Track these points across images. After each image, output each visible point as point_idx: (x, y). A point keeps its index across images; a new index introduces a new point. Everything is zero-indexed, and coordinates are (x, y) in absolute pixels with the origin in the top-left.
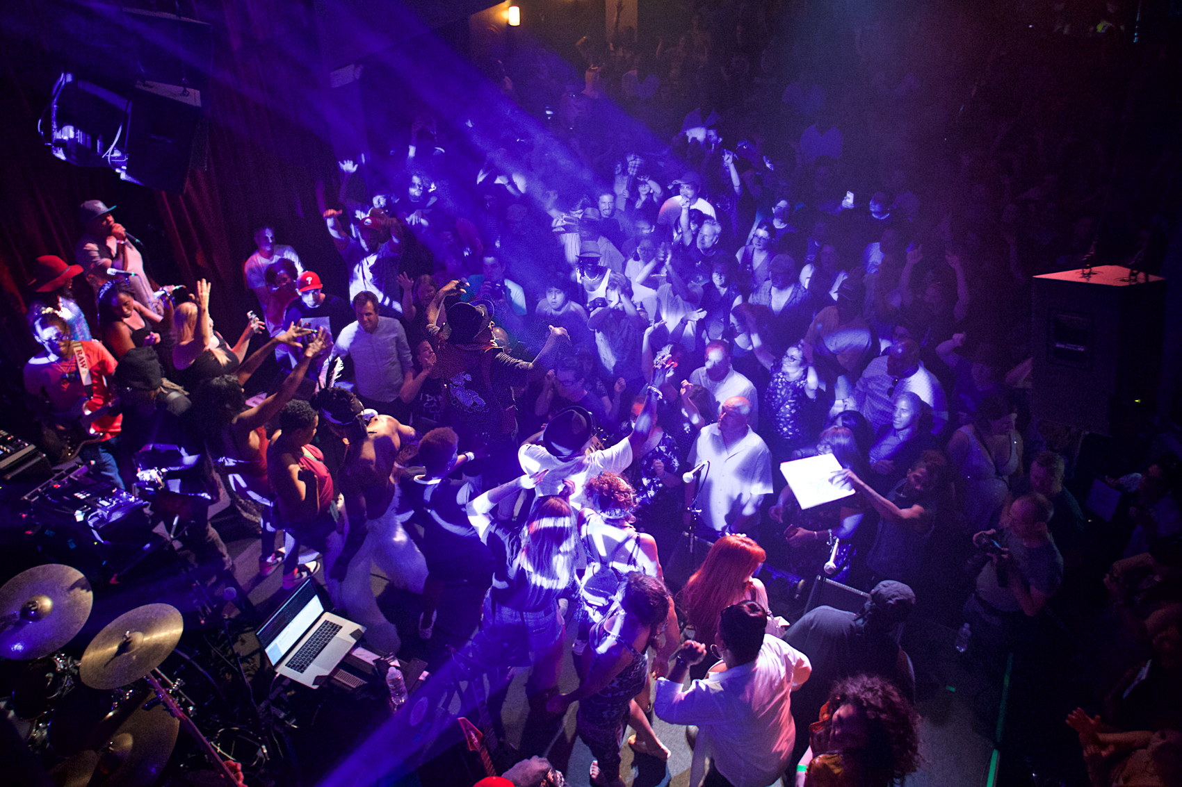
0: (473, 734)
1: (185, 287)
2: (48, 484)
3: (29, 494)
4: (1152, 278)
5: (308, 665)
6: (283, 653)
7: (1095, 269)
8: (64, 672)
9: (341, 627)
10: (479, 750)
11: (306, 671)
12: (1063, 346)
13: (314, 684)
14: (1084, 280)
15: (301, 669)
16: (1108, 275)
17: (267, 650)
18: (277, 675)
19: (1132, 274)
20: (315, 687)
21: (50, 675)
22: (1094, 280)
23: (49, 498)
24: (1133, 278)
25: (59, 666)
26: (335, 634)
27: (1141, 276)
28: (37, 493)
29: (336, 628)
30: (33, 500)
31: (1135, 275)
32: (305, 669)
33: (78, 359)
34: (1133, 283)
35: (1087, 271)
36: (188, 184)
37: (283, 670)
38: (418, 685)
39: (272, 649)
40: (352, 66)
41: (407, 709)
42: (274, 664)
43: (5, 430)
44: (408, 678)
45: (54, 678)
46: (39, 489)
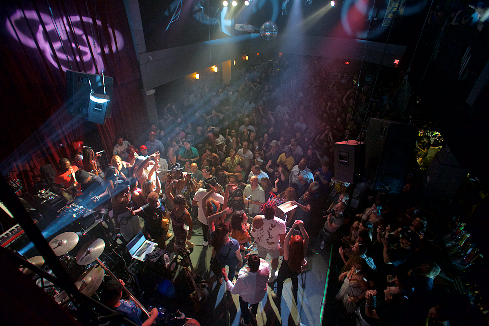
0: (188, 272)
1: (105, 151)
2: (65, 207)
3: (60, 210)
4: (362, 143)
6: (134, 252)
7: (348, 141)
8: (70, 260)
9: (151, 244)
10: (190, 276)
11: (141, 257)
12: (341, 161)
13: (143, 260)
14: (346, 144)
15: (140, 256)
16: (352, 142)
17: (130, 251)
18: (133, 258)
19: (357, 142)
20: (144, 261)
21: (66, 261)
22: (348, 144)
23: (65, 211)
24: (357, 143)
25: (69, 258)
26: (149, 246)
27: (359, 142)
28: (62, 210)
29: (149, 244)
30: (61, 212)
31: (358, 142)
33: (71, 170)
35: (347, 141)
37: (134, 257)
38: (173, 259)
39: (131, 251)
40: (153, 89)
41: (170, 266)
42: (132, 255)
43: (52, 192)
44: (170, 257)
45: (68, 262)
46: (62, 209)
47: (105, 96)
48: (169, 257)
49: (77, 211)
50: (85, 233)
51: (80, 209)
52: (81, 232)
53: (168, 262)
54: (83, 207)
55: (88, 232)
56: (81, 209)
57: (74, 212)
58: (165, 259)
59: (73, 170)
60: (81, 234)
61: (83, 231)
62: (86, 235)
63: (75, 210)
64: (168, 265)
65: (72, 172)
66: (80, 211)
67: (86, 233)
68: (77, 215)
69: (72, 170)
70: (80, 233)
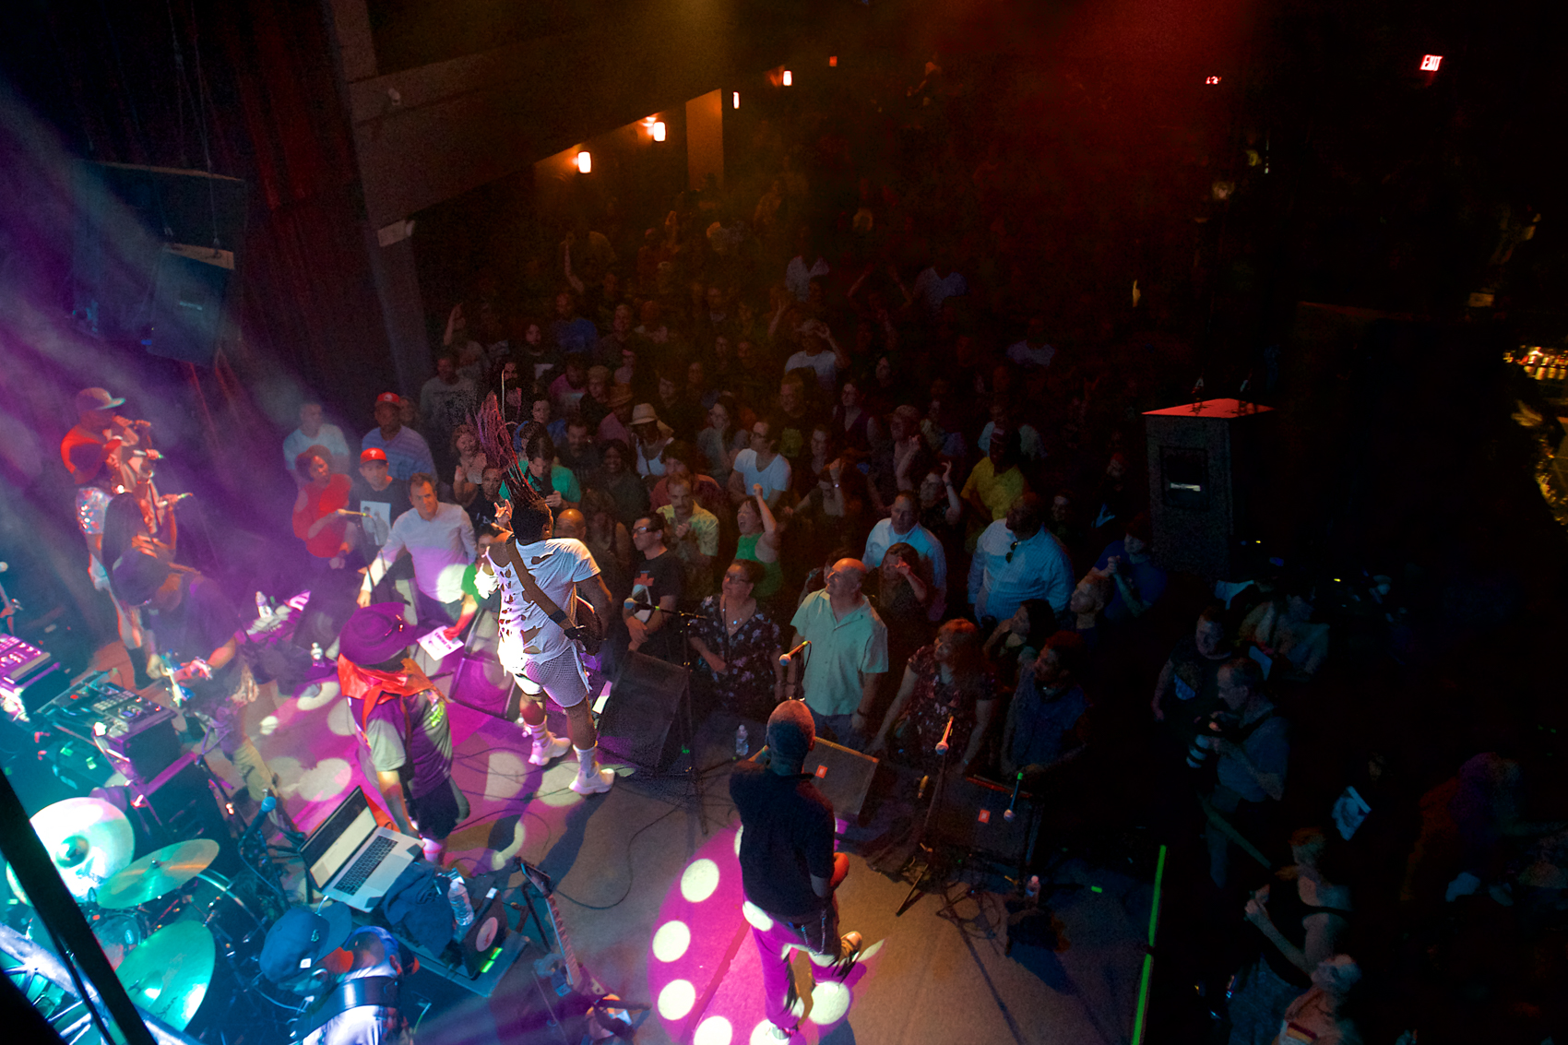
2: (64, 696)
3: (43, 708)
4: (1262, 408)
5: (359, 886)
6: (332, 872)
7: (1205, 403)
9: (396, 843)
11: (358, 893)
12: (1177, 486)
13: (367, 906)
14: (1193, 414)
15: (352, 890)
16: (1220, 407)
17: (314, 870)
19: (1241, 406)
20: (368, 910)
22: (1203, 413)
23: (65, 711)
24: (1242, 409)
26: (390, 850)
27: (1250, 406)
28: (52, 705)
29: (391, 844)
30: (49, 713)
31: (1244, 406)
32: (356, 890)
34: (1243, 414)
35: (1197, 405)
36: (220, 354)
37: (331, 892)
38: (485, 904)
39: (317, 870)
40: (403, 222)
41: (472, 931)
42: (321, 886)
43: (17, 637)
44: (473, 894)
46: (53, 701)
47: (217, 253)
48: (470, 895)
50: (141, 796)
53: (465, 913)
54: (132, 695)
56: (126, 701)
57: (98, 715)
58: (454, 904)
60: (126, 802)
62: (145, 806)
63: (101, 706)
64: (465, 929)
67: (143, 800)
68: (108, 727)
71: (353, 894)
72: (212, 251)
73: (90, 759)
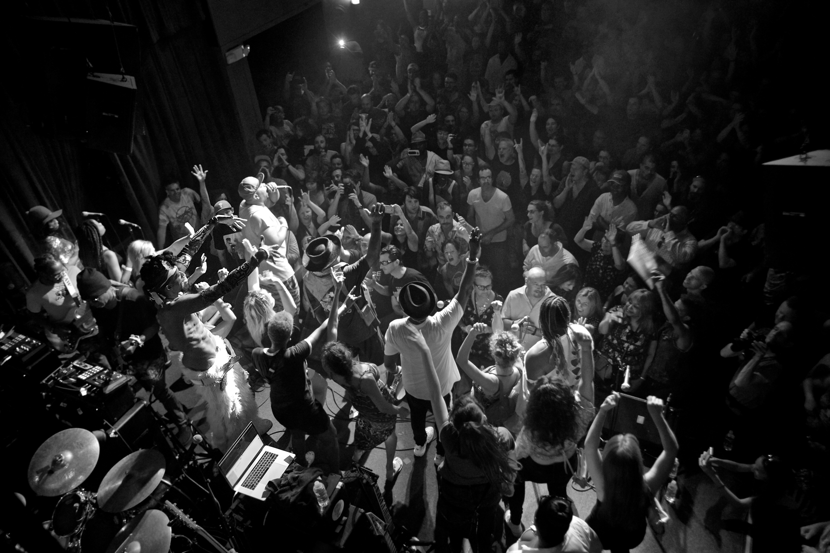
0: (378, 524)
2: (58, 371)
3: (46, 379)
5: (257, 484)
6: (238, 477)
7: (810, 154)
8: (86, 503)
9: (277, 455)
10: (383, 534)
11: (256, 489)
12: (788, 214)
13: (263, 497)
14: (802, 164)
15: (252, 487)
16: (819, 158)
17: (227, 476)
18: (236, 493)
20: (264, 499)
21: (77, 505)
22: (810, 163)
23: (61, 381)
25: (82, 498)
26: (274, 461)
28: (51, 378)
29: (274, 457)
30: (49, 383)
32: (255, 487)
35: (804, 156)
36: (133, 146)
37: (239, 489)
38: (336, 492)
39: (230, 475)
41: (330, 509)
42: (232, 485)
43: (24, 335)
44: (328, 488)
45: (80, 507)
46: (52, 375)
47: (123, 78)
48: (326, 488)
49: (88, 378)
50: (114, 431)
51: (94, 375)
52: (103, 430)
53: (324, 499)
54: (102, 369)
55: (119, 431)
56: (98, 373)
57: (81, 383)
58: (317, 494)
59: (69, 279)
60: (105, 435)
61: (107, 429)
62: (117, 436)
63: (83, 377)
64: (325, 508)
65: (67, 284)
66: (95, 380)
67: (115, 433)
68: (89, 390)
69: (67, 279)
70: (101, 433)
71: (253, 489)
72: (121, 77)
73: (79, 409)
